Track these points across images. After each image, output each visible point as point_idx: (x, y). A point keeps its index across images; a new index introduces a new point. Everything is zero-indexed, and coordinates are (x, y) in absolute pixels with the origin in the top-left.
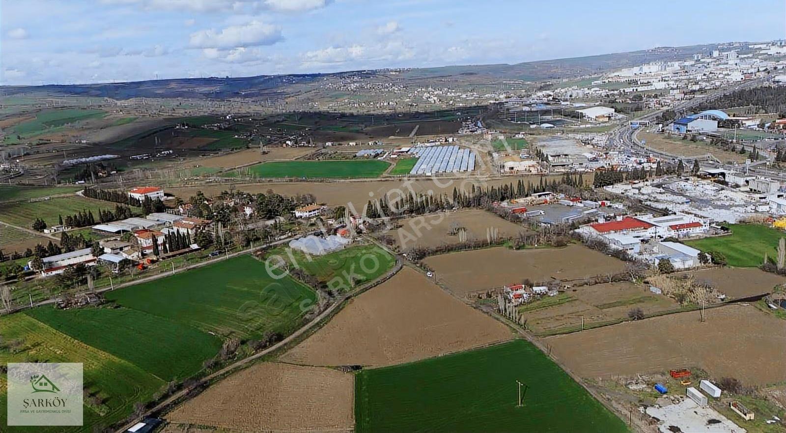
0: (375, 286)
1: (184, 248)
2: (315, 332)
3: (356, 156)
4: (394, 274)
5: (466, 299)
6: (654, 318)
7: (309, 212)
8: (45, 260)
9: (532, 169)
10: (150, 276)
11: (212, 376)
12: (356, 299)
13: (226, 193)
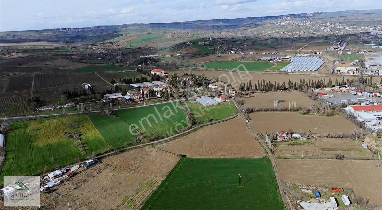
0: (218, 123)
1: (155, 96)
2: (178, 138)
3: (260, 59)
4: (231, 119)
5: (255, 135)
6: (350, 160)
7: (215, 86)
8: (105, 95)
9: (350, 72)
10: (136, 106)
11: (128, 148)
12: (206, 127)
13: (187, 74)
